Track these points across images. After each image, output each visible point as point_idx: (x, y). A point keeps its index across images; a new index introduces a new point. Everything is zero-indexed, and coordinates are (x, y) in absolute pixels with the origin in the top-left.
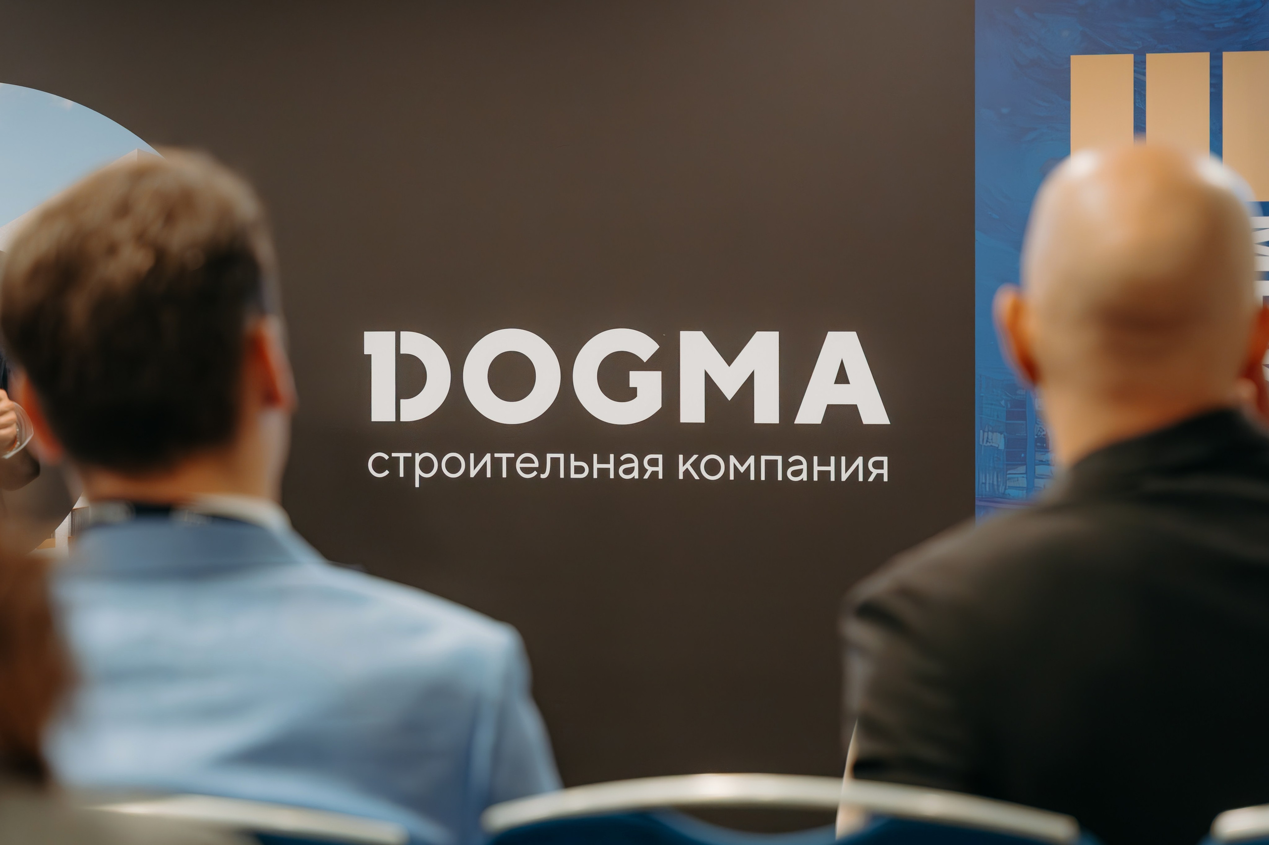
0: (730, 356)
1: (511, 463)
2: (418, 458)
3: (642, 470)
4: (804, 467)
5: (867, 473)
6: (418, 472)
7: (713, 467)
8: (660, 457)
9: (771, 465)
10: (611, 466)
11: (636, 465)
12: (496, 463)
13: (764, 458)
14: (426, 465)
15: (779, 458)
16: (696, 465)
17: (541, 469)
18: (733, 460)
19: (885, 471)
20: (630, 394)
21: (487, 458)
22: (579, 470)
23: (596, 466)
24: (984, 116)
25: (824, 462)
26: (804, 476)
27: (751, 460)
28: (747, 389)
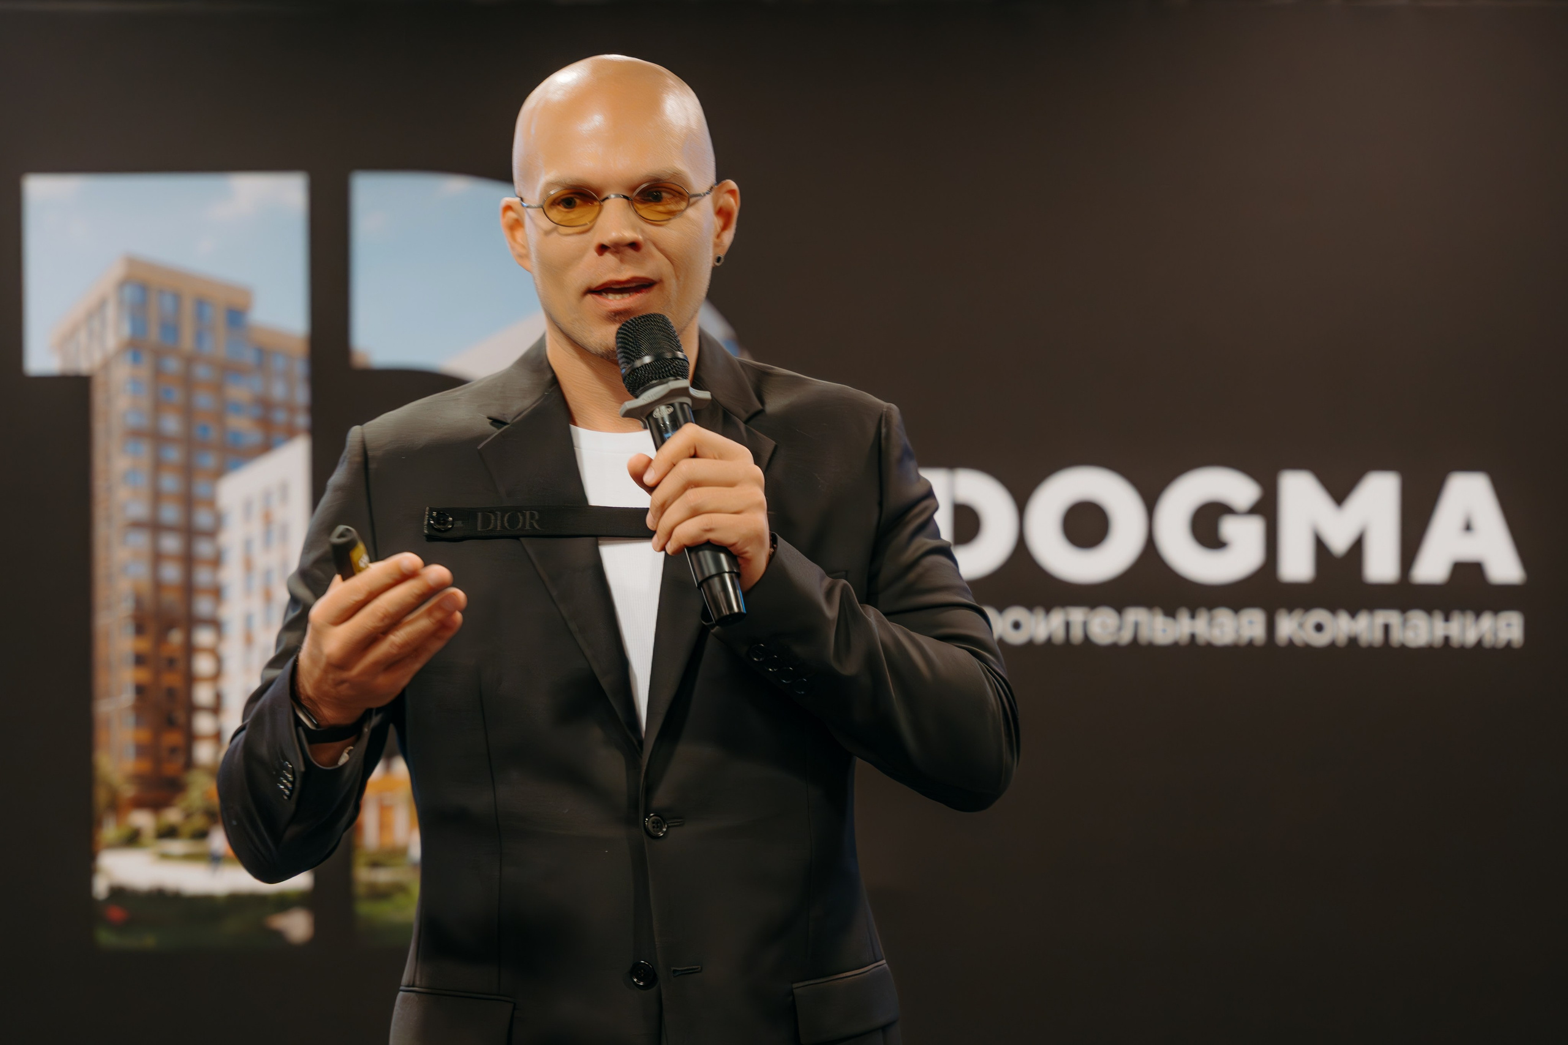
0: (1339, 502)
1: (1085, 624)
3: (1238, 633)
4: (1424, 628)
5: (1493, 636)
7: (1320, 627)
8: (1259, 618)
10: (1202, 628)
11: (1229, 626)
12: (1068, 625)
13: (1379, 619)
15: (1396, 620)
16: (1301, 627)
18: (1345, 620)
19: (1515, 632)
20: (1225, 545)
21: (1057, 619)
22: (1164, 633)
23: (1185, 628)
25: (1446, 622)
26: (1426, 639)
27: (1364, 620)
28: (1358, 547)
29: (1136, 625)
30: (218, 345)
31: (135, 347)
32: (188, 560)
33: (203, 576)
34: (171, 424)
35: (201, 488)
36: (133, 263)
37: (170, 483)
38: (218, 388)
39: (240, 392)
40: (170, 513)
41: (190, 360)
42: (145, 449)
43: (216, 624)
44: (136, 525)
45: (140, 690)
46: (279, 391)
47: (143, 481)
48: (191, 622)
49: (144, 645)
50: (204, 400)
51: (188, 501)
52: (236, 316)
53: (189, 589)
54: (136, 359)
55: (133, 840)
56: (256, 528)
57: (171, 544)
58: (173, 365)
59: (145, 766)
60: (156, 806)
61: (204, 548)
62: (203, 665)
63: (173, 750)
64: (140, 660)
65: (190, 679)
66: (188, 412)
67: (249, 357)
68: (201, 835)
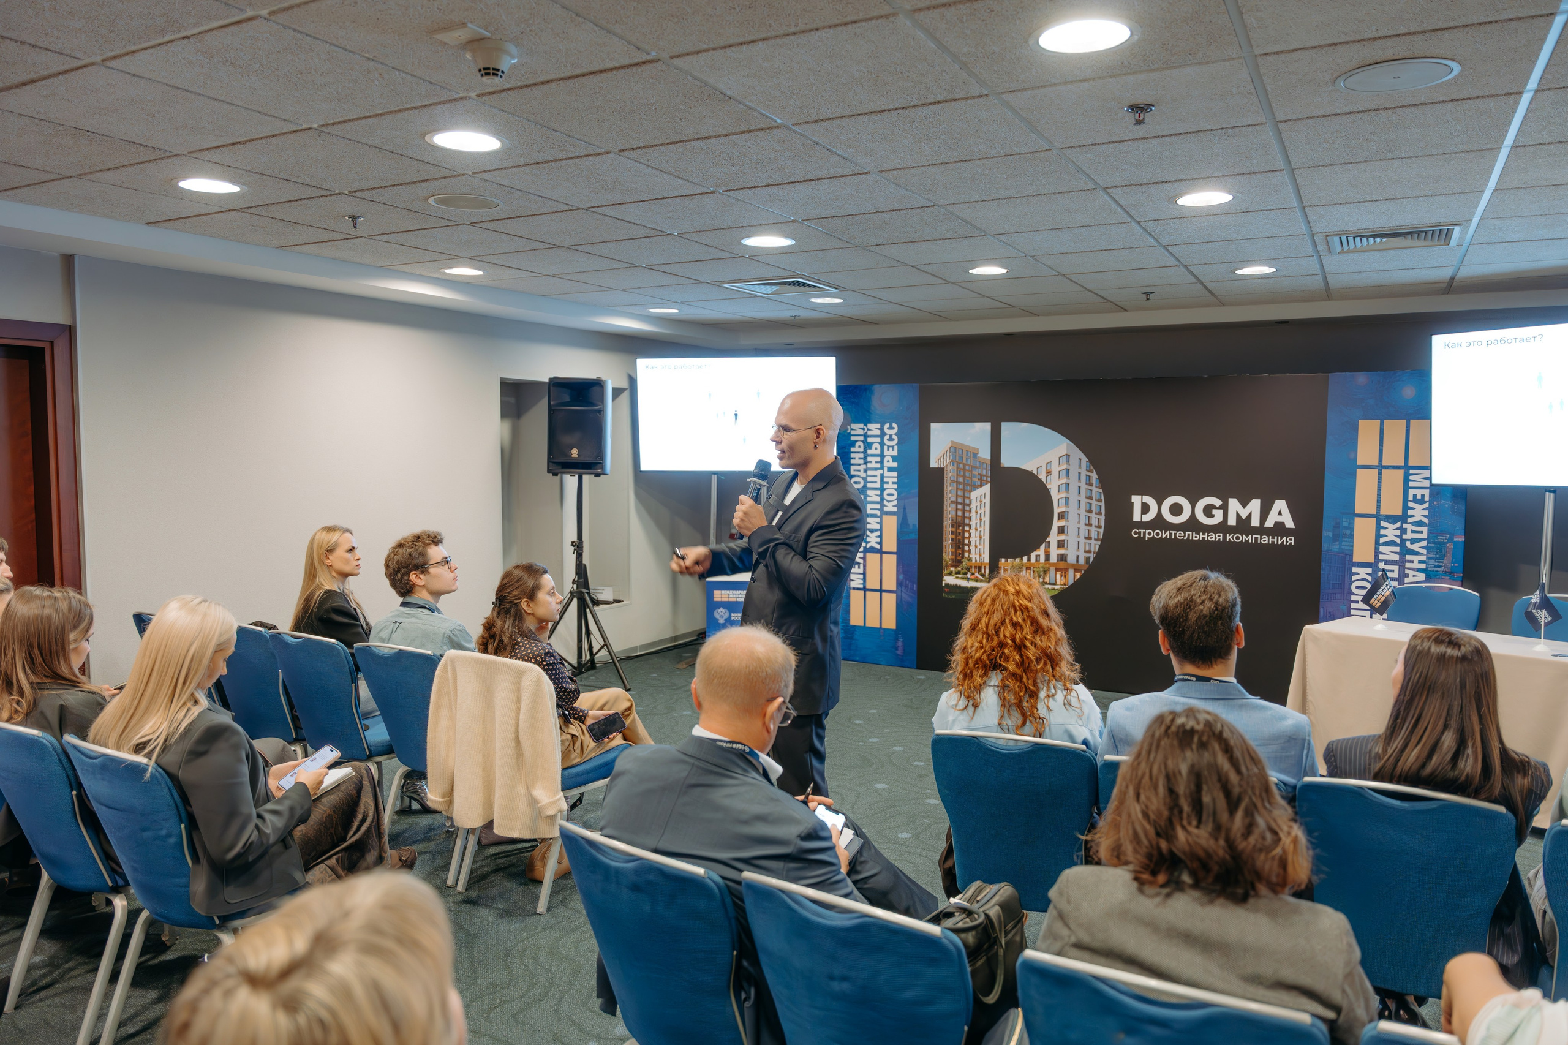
0: (1244, 506)
1: (1175, 534)
2: (1147, 531)
3: (1216, 538)
4: (1267, 539)
5: (1287, 542)
6: (1147, 536)
7: (1238, 538)
8: (1221, 534)
9: (1256, 539)
10: (1206, 536)
11: (1214, 536)
12: (1171, 534)
13: (1254, 536)
14: (1149, 534)
15: (1259, 536)
16: (1232, 537)
17: (1184, 536)
18: (1244, 536)
19: (1293, 542)
20: (1213, 516)
21: (1168, 532)
22: (1196, 537)
23: (1201, 536)
24: (1329, 438)
25: (1273, 538)
26: (1267, 542)
27: (1250, 536)
28: (1250, 515)
29: (1189, 534)
30: (971, 462)
31: (953, 462)
32: (964, 511)
33: (967, 515)
34: (961, 480)
35: (967, 495)
36: (952, 442)
37: (960, 493)
38: (971, 471)
39: (975, 473)
40: (960, 500)
41: (965, 465)
42: (955, 485)
43: (970, 526)
44: (952, 502)
45: (953, 540)
46: (984, 472)
47: (955, 492)
48: (964, 525)
49: (954, 530)
50: (968, 474)
51: (964, 497)
52: (975, 455)
53: (964, 517)
54: (953, 465)
55: (950, 574)
56: (979, 504)
57: (960, 507)
58: (961, 466)
59: (953, 557)
60: (956, 566)
61: (967, 508)
62: (967, 535)
63: (960, 554)
64: (953, 533)
65: (964, 538)
66: (964, 477)
67: (978, 465)
68: (965, 574)
